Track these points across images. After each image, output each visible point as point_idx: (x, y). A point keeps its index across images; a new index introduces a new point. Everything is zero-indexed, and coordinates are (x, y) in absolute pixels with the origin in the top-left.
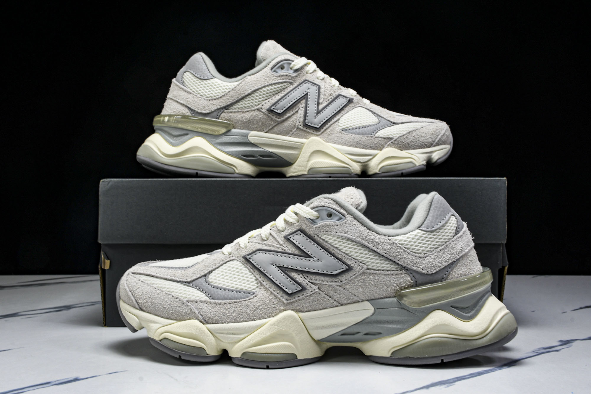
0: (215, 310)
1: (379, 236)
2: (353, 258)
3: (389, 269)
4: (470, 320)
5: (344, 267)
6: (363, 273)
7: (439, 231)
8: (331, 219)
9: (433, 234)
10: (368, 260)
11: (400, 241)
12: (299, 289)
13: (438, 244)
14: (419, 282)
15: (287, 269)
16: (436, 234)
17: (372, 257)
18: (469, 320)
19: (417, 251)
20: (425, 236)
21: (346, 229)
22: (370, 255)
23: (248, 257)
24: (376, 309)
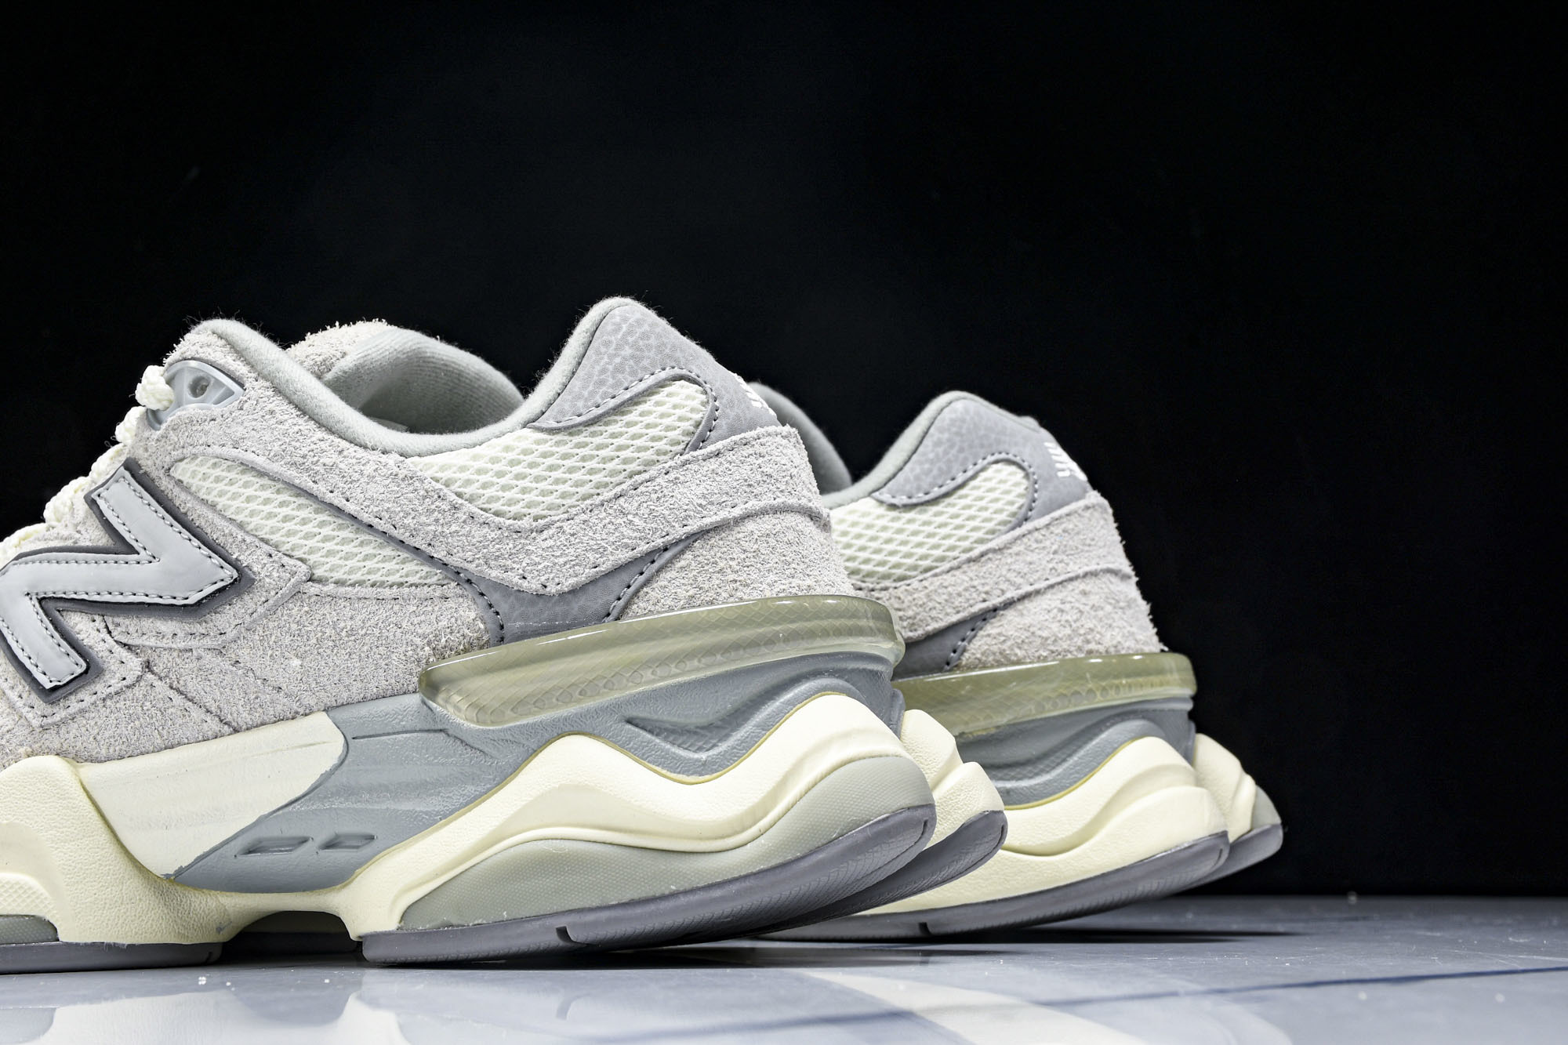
1: (361, 452)
2: (262, 540)
3: (395, 578)
4: (707, 777)
5: (229, 573)
6: (296, 594)
7: (602, 428)
8: (203, 402)
9: (577, 439)
10: (311, 543)
11: (443, 468)
12: (80, 671)
13: (596, 478)
14: (515, 625)
16: (588, 440)
17: (326, 531)
18: (701, 778)
19: (506, 508)
20: (543, 448)
21: (241, 428)
22: (322, 524)
24: (351, 741)
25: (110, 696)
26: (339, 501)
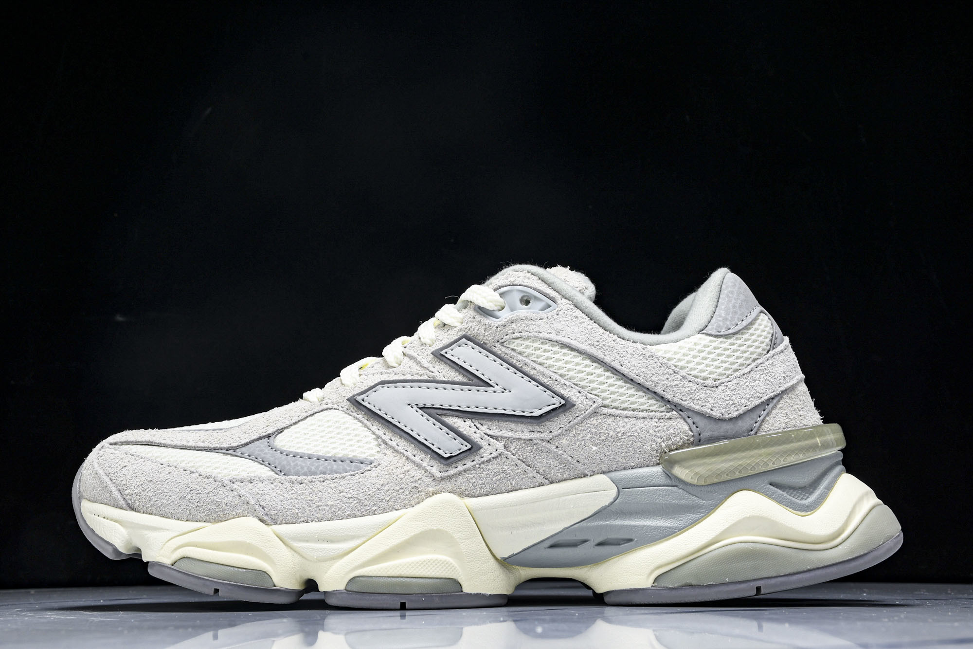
0: (292, 496)
1: (623, 342)
2: (574, 384)
3: (645, 407)
4: (809, 513)
5: (557, 402)
6: (595, 413)
7: (740, 336)
8: (529, 309)
9: (730, 341)
10: (603, 387)
11: (665, 352)
12: (466, 448)
13: (740, 361)
14: (706, 434)
15: (441, 412)
16: (735, 342)
17: (611, 381)
18: (807, 513)
19: (699, 374)
20: (714, 344)
21: (560, 325)
22: (608, 377)
23: (359, 399)
24: (621, 489)
25: (483, 463)
26: (618, 367)
